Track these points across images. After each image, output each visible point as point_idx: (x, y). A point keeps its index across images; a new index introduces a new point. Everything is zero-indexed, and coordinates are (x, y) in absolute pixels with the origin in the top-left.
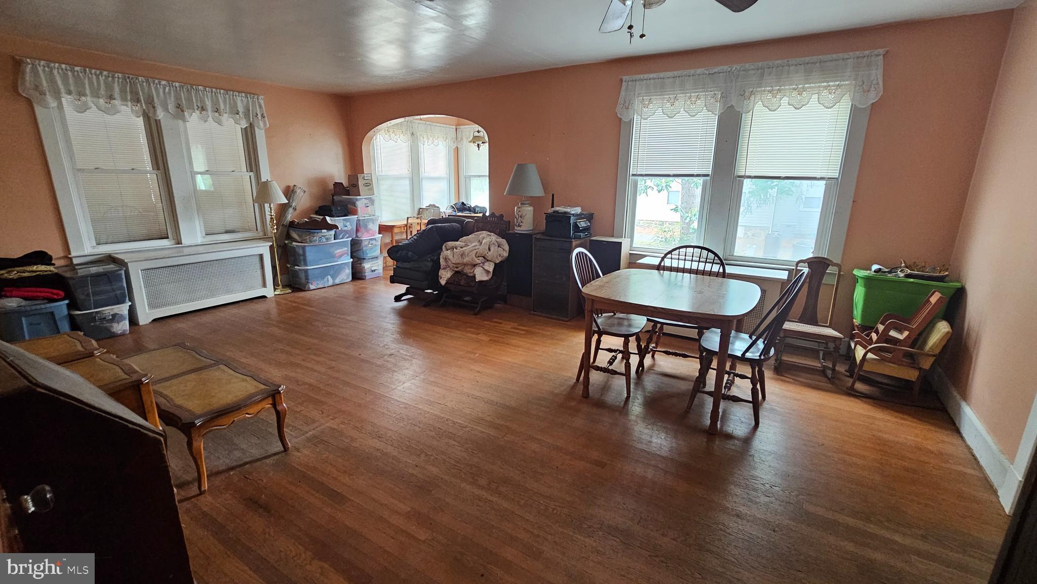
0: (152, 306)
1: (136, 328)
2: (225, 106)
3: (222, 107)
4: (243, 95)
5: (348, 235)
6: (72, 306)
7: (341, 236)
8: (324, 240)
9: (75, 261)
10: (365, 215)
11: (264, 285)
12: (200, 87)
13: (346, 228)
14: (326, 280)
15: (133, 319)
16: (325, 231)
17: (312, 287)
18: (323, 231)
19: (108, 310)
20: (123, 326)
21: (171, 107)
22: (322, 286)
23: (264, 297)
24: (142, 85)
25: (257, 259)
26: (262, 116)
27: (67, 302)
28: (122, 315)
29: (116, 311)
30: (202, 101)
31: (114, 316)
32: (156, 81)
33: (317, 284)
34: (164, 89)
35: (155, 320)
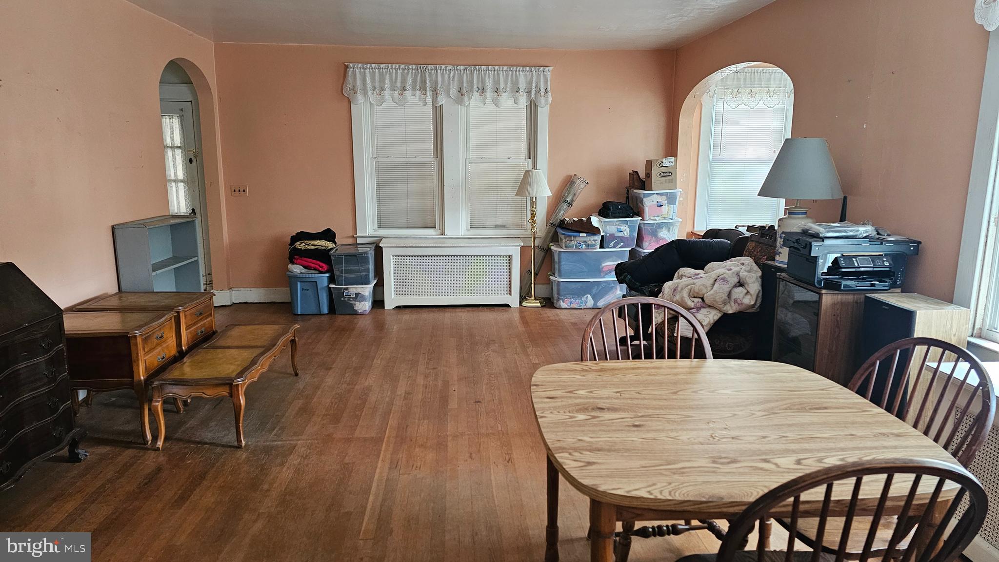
0: (397, 293)
1: (379, 311)
2: (506, 84)
3: (502, 85)
4: (528, 68)
5: (622, 244)
6: (332, 280)
7: (612, 244)
8: (584, 247)
9: (359, 241)
10: (656, 218)
11: (510, 293)
12: (483, 67)
13: (620, 234)
14: (584, 299)
15: (378, 303)
16: (585, 235)
17: (563, 305)
18: (581, 235)
19: (354, 289)
20: (365, 306)
21: (453, 91)
22: (576, 306)
23: (507, 306)
24: (430, 74)
25: (505, 261)
26: (546, 91)
27: (327, 275)
28: (363, 296)
29: (359, 291)
30: (483, 83)
31: (357, 294)
32: (443, 67)
33: (571, 303)
34: (450, 73)
35: (398, 307)
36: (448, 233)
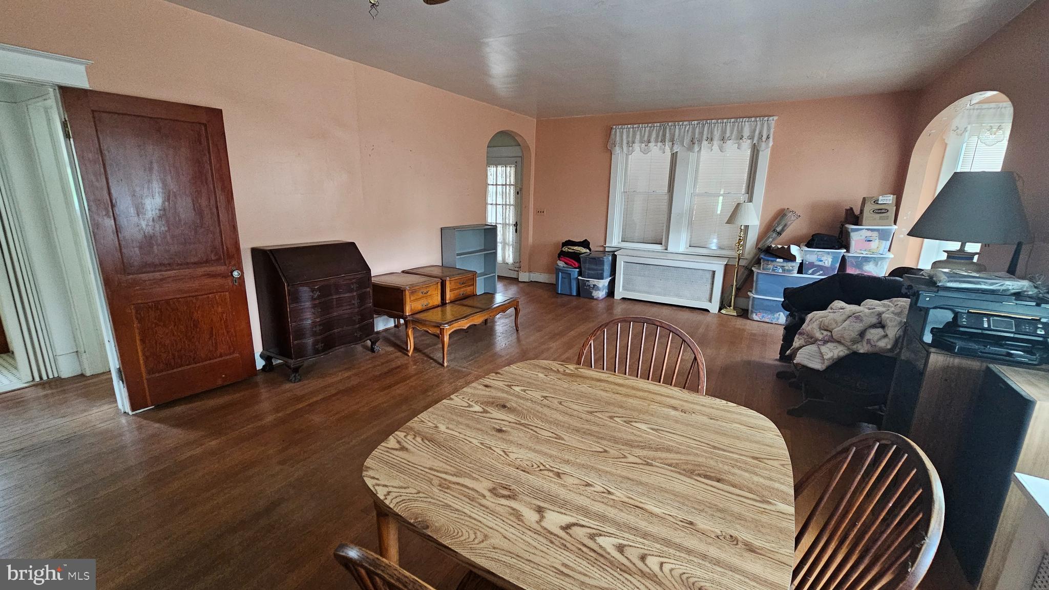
0: (625, 289)
1: (610, 299)
2: (732, 133)
3: (728, 134)
4: (753, 119)
5: (821, 272)
6: (580, 274)
7: (810, 271)
8: (780, 271)
9: (607, 249)
10: (863, 252)
11: (710, 301)
12: (713, 121)
13: (820, 263)
14: (777, 315)
15: (611, 293)
16: (781, 260)
17: (755, 317)
18: (778, 260)
19: (593, 281)
20: (601, 294)
21: (687, 141)
22: (767, 320)
23: (707, 311)
24: (670, 129)
25: (709, 276)
26: (768, 137)
27: (578, 270)
28: (598, 287)
29: (596, 283)
30: (712, 133)
31: (594, 285)
32: (681, 123)
33: (763, 317)
34: (685, 128)
35: (623, 299)
36: (670, 249)
